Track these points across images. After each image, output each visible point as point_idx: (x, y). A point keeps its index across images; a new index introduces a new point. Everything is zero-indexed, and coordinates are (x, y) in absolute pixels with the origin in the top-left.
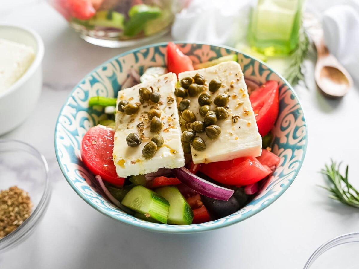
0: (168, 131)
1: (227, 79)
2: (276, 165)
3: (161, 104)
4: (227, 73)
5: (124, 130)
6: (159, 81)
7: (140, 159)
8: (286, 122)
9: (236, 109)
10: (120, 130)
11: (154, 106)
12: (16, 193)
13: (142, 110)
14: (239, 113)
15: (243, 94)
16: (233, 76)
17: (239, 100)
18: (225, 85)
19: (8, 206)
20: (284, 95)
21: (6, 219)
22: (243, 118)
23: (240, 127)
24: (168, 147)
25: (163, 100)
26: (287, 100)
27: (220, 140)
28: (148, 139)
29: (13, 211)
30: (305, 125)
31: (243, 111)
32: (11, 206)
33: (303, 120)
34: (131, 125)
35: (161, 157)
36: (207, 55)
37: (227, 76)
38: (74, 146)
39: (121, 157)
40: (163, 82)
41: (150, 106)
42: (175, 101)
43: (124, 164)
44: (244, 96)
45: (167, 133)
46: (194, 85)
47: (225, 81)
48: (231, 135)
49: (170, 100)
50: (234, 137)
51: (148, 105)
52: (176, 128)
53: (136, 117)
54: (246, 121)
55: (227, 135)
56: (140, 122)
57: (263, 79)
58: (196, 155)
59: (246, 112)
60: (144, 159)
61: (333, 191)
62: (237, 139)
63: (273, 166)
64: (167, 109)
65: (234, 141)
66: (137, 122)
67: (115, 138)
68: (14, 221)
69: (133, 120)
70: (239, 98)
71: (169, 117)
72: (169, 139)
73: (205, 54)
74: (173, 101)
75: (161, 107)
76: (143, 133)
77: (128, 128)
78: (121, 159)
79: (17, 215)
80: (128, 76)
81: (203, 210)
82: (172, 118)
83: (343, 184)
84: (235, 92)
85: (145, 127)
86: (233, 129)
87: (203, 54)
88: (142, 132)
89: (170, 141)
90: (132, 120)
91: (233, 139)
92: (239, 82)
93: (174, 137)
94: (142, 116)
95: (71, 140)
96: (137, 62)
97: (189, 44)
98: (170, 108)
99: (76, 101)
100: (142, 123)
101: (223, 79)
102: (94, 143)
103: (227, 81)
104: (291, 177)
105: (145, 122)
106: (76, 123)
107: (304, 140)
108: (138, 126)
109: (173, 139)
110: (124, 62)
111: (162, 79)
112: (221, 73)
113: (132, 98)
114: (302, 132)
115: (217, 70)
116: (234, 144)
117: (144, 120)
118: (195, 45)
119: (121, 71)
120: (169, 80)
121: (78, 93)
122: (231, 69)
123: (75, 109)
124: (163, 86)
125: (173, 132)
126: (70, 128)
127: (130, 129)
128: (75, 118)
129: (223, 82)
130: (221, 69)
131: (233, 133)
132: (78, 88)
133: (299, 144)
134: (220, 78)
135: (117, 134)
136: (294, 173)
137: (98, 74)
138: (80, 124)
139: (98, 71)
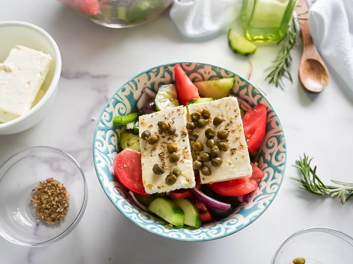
0: (183, 162)
1: (228, 114)
2: (261, 178)
3: (177, 136)
4: (228, 108)
5: (148, 157)
6: (173, 112)
7: (163, 185)
8: (271, 142)
9: (234, 142)
10: (145, 156)
11: (171, 138)
12: (53, 185)
13: (162, 140)
14: (236, 146)
15: (240, 129)
16: (232, 111)
17: (237, 135)
18: (226, 119)
19: (49, 195)
20: (270, 120)
21: (49, 207)
22: (239, 151)
23: (236, 158)
24: (184, 176)
25: (178, 132)
26: (273, 124)
27: (222, 168)
28: (168, 168)
29: (54, 200)
30: (285, 152)
31: (239, 145)
32: (51, 195)
33: (284, 147)
34: (154, 153)
35: (180, 185)
36: (209, 73)
37: (227, 111)
38: (108, 164)
39: (149, 182)
40: (176, 114)
41: (167, 137)
42: (187, 135)
43: (152, 188)
44: (241, 131)
45: (183, 164)
46: (202, 120)
47: (226, 116)
48: (230, 164)
49: (184, 134)
50: (232, 166)
51: (166, 136)
52: (189, 159)
53: (156, 145)
54: (241, 153)
55: (227, 164)
56: (161, 152)
57: (255, 101)
58: (204, 179)
59: (241, 145)
60: (167, 185)
61: (302, 182)
62: (234, 168)
63: (259, 178)
64: (181, 141)
65: (231, 170)
66: (158, 151)
67: (142, 164)
68: (57, 209)
69: (156, 149)
70: (237, 133)
71: (183, 150)
72: (185, 169)
73: (207, 73)
74: (186, 135)
75: (177, 139)
76: (164, 163)
77: (151, 156)
78: (149, 184)
79: (57, 204)
80: (142, 92)
81: (208, 215)
82: (186, 150)
83: (311, 175)
84: (234, 127)
85: (165, 156)
86: (232, 160)
87: (205, 73)
88: (163, 161)
89: (186, 171)
90: (154, 149)
91: (231, 168)
92: (237, 118)
93: (188, 168)
94: (162, 145)
95: (105, 160)
96: (149, 80)
97: (194, 64)
98: (184, 141)
99: (104, 124)
100: (163, 152)
101: (224, 114)
102: (125, 166)
103: (228, 116)
104: (271, 198)
105: (165, 152)
106: (106, 143)
107: (283, 167)
108: (159, 155)
109: (188, 170)
110: (139, 81)
111: (176, 111)
112: (222, 108)
113: (151, 126)
114: (283, 157)
115: (219, 105)
116: (232, 172)
117: (164, 150)
118: (198, 65)
119: (137, 89)
120: (181, 113)
121: (105, 116)
122: (231, 105)
123: (104, 131)
124: (177, 118)
125: (188, 163)
126: (103, 149)
127: (153, 157)
128: (105, 139)
129: (224, 116)
130: (223, 104)
131: (231, 163)
132: (105, 112)
133: (279, 168)
134: (222, 112)
135: (143, 160)
136: (274, 194)
137: (118, 96)
138: (109, 142)
139: (118, 93)
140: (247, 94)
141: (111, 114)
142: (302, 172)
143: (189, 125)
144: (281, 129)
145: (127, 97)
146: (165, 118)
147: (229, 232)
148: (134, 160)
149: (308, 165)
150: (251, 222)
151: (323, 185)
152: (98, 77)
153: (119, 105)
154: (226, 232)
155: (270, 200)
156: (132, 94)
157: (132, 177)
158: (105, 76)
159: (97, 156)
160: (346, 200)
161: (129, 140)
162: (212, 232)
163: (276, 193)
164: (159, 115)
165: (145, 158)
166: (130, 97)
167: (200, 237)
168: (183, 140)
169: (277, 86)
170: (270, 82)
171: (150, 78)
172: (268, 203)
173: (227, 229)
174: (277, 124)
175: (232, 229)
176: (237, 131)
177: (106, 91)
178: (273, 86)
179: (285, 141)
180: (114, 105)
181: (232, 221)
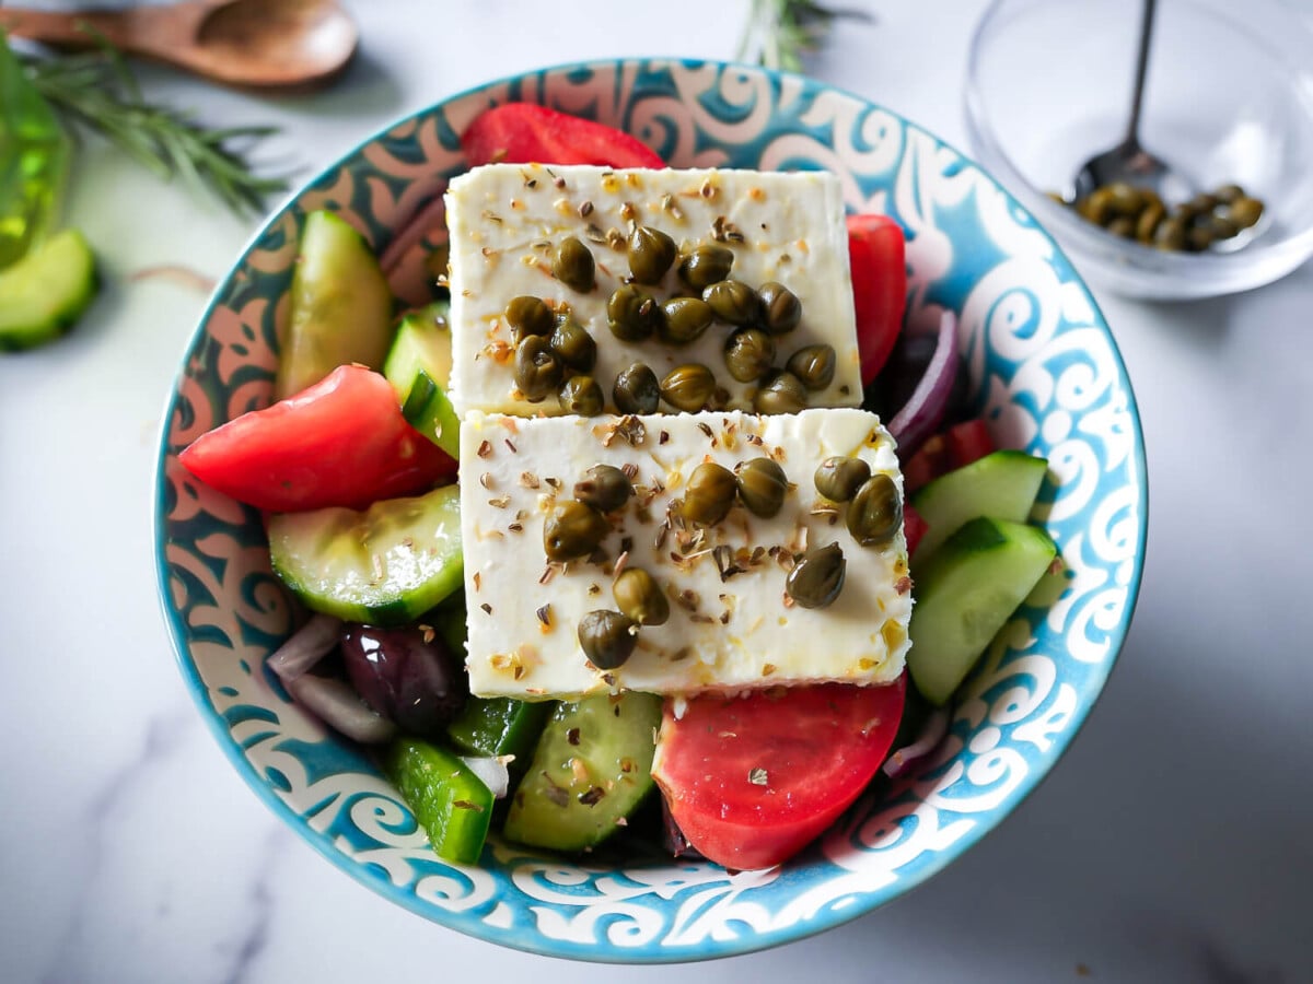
0: (778, 451)
1: (539, 222)
3: (631, 473)
4: (513, 217)
5: (733, 638)
6: (490, 484)
7: (892, 562)
9: (686, 219)
10: (720, 661)
11: (638, 506)
14: (702, 215)
15: (627, 185)
16: (530, 198)
17: (652, 203)
22: (728, 208)
23: (764, 226)
28: (805, 532)
31: (701, 201)
34: (714, 608)
36: (249, 333)
37: (526, 221)
38: (724, 895)
39: (872, 638)
40: (508, 468)
41: (631, 526)
42: (636, 418)
44: (637, 180)
45: (792, 457)
46: (561, 339)
47: (548, 231)
48: (786, 259)
49: (628, 436)
50: (794, 250)
51: (622, 531)
53: (671, 587)
54: (740, 203)
55: (788, 271)
56: (710, 565)
58: (844, 392)
59: (706, 192)
62: (803, 247)
64: (665, 452)
65: (812, 260)
66: (705, 581)
69: (689, 595)
70: (644, 200)
71: (714, 443)
72: (818, 449)
74: (634, 426)
75: (650, 472)
76: (772, 551)
77: (726, 620)
82: (721, 432)
84: (611, 208)
85: (737, 543)
86: (766, 248)
87: (241, 350)
89: (826, 442)
90: (690, 602)
91: (805, 258)
92: (571, 184)
93: (811, 435)
94: (675, 557)
96: (225, 639)
97: (185, 385)
98: (665, 438)
99: (490, 907)
100: (716, 554)
101: (536, 237)
102: (761, 778)
103: (550, 224)
104: (926, 148)
105: (715, 542)
106: (600, 904)
108: (727, 575)
109: (821, 433)
110: (232, 693)
111: (484, 468)
112: (505, 240)
113: (546, 616)
114: (744, 81)
115: (484, 251)
116: (825, 258)
117: (701, 549)
119: (270, 717)
120: (505, 434)
121: (445, 896)
122: (497, 199)
123: (533, 909)
124: (527, 462)
125: (786, 432)
126: (647, 916)
127: (737, 609)
128: (580, 909)
129: (549, 239)
130: (484, 235)
131: (782, 253)
132: (420, 892)
133: (786, 103)
134: (524, 246)
135: (743, 670)
137: (313, 813)
138: (587, 895)
139: (299, 811)
140: (397, 187)
141: (424, 868)
143: (585, 400)
144: (613, 66)
145: (316, 775)
146: (517, 528)
147: (1078, 313)
148: (726, 734)
153: (363, 817)
154: (1081, 326)
155: (938, 149)
156: (294, 748)
157: (817, 749)
161: (561, 796)
162: (1078, 391)
163: (905, 124)
164: (488, 564)
165: (732, 657)
168: (662, 443)
171: (214, 635)
172: (945, 160)
173: (1064, 327)
174: (582, 76)
176: (635, 198)
180: (365, 842)
181: (1011, 318)
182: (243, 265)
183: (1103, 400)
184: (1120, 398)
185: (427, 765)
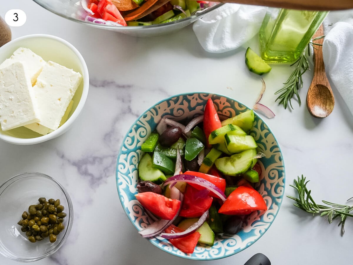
8: (273, 173)
20: (275, 154)
26: (276, 159)
30: (283, 187)
33: (283, 181)
36: (224, 104)
38: (128, 183)
57: (263, 134)
61: (297, 200)
73: (222, 103)
83: (306, 195)
87: (220, 103)
95: (126, 181)
96: (169, 106)
97: (211, 95)
99: (126, 148)
104: (266, 227)
106: (127, 164)
107: (280, 199)
110: (159, 108)
114: (281, 191)
118: (215, 96)
119: (157, 115)
121: (127, 141)
123: (126, 154)
126: (125, 171)
128: (127, 161)
132: (127, 137)
133: (277, 200)
136: (269, 224)
137: (140, 122)
138: (130, 163)
139: (140, 120)
141: (133, 139)
142: (298, 192)
144: (283, 165)
145: (147, 122)
147: (228, 253)
149: (304, 186)
150: (247, 247)
151: (315, 205)
152: (123, 87)
153: (141, 129)
154: (225, 253)
155: (265, 229)
156: (152, 119)
158: (129, 86)
159: (119, 179)
160: (333, 219)
162: (213, 252)
163: (271, 223)
166: (151, 122)
167: (203, 256)
169: (285, 108)
170: (280, 103)
171: (169, 105)
172: (263, 231)
173: (226, 250)
174: (280, 159)
175: (231, 251)
177: (130, 101)
178: (282, 107)
179: (285, 176)
180: (136, 130)
181: (232, 242)
182: (234, 101)
183: (210, 255)
184: (208, 258)
185: (154, 140)
